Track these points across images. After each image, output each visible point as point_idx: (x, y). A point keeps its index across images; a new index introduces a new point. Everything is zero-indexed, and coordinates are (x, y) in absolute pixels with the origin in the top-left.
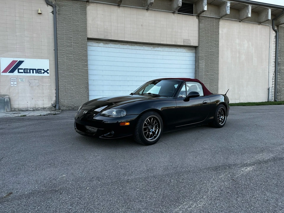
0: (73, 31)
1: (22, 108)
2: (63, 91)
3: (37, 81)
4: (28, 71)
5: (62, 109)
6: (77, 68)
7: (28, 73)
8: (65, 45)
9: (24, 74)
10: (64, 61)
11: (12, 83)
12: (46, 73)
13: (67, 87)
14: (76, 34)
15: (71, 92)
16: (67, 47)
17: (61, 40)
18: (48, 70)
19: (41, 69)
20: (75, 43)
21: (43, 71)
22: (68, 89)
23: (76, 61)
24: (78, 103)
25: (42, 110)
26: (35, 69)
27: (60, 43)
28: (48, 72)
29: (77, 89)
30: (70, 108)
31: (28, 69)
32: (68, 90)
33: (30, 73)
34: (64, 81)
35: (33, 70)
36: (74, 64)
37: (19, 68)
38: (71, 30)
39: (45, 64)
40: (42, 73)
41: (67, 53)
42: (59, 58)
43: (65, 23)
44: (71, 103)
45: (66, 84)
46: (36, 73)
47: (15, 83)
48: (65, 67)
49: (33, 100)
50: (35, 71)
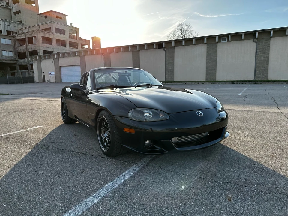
3: (53, 77)
11: (50, 77)
39: (53, 73)
49: (53, 80)
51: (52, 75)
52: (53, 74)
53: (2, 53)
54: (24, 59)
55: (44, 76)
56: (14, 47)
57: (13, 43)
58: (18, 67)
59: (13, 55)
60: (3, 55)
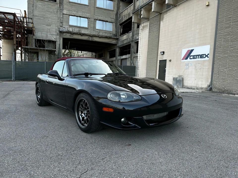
0: (234, 10)
1: (189, 86)
2: (216, 73)
3: (200, 65)
4: (195, 57)
5: (213, 90)
6: (233, 49)
7: (195, 58)
8: (224, 27)
9: (193, 60)
10: (221, 44)
11: (186, 67)
12: (207, 57)
13: (221, 69)
14: (236, 11)
15: (223, 75)
16: (225, 29)
17: (221, 23)
18: (208, 54)
19: (204, 55)
20: (234, 22)
21: (205, 56)
22: (221, 71)
23: (232, 41)
24: (228, 86)
25: (200, 89)
26: (200, 55)
27: (219, 27)
28: (208, 56)
29: (230, 72)
30: (221, 91)
31: (195, 55)
32: (221, 73)
33: (196, 58)
34: (218, 64)
35: (198, 55)
36: (230, 45)
37: (191, 55)
38: (232, 9)
40: (203, 58)
41: (225, 35)
42: (217, 41)
43: (227, 5)
44: (222, 86)
45: (220, 66)
46: (200, 58)
47: (187, 67)
48: (221, 50)
49: (196, 80)
50: (199, 56)
51: (194, 57)
52: (201, 56)
53: (95, 24)
54: (128, 32)
55: (163, 64)
56: (117, 14)
57: (116, 8)
58: (118, 51)
59: (113, 28)
60: (97, 28)
